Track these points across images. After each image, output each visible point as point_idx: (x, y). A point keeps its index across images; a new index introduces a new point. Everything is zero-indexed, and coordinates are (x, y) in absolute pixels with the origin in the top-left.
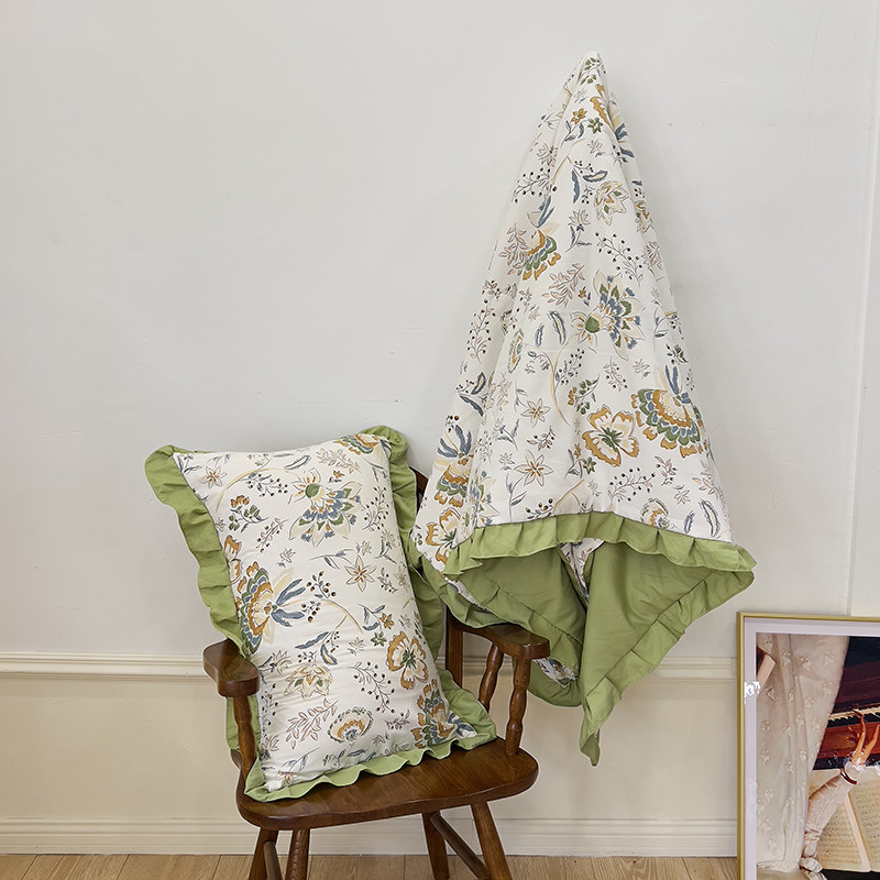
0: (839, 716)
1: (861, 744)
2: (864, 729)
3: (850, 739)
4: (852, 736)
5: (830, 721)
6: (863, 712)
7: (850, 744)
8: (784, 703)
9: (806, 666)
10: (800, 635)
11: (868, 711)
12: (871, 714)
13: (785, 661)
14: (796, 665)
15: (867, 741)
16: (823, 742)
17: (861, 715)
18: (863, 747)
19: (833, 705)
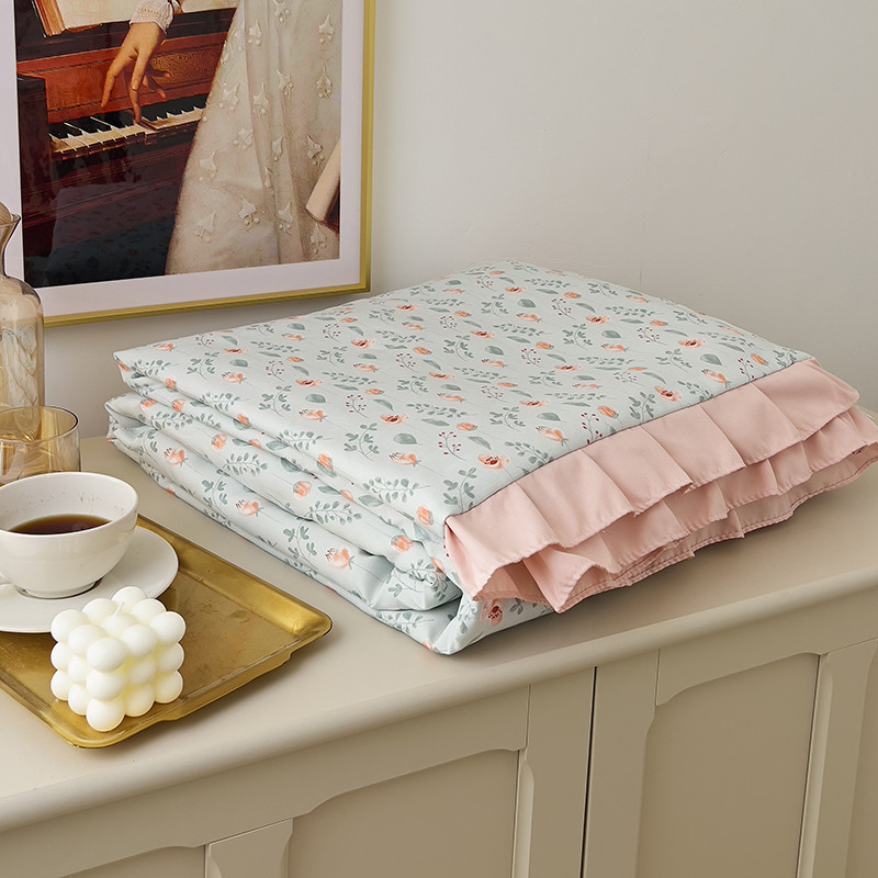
0: (184, 118)
1: (140, 65)
2: (133, 95)
3: (162, 73)
4: (159, 80)
5: (202, 106)
6: (135, 129)
7: (162, 63)
8: (289, 133)
9: (249, 208)
10: (261, 263)
11: (126, 132)
12: (120, 126)
13: (287, 213)
14: (267, 207)
15: (128, 70)
16: (216, 65)
17: (141, 123)
18: (134, 59)
19: (197, 138)
